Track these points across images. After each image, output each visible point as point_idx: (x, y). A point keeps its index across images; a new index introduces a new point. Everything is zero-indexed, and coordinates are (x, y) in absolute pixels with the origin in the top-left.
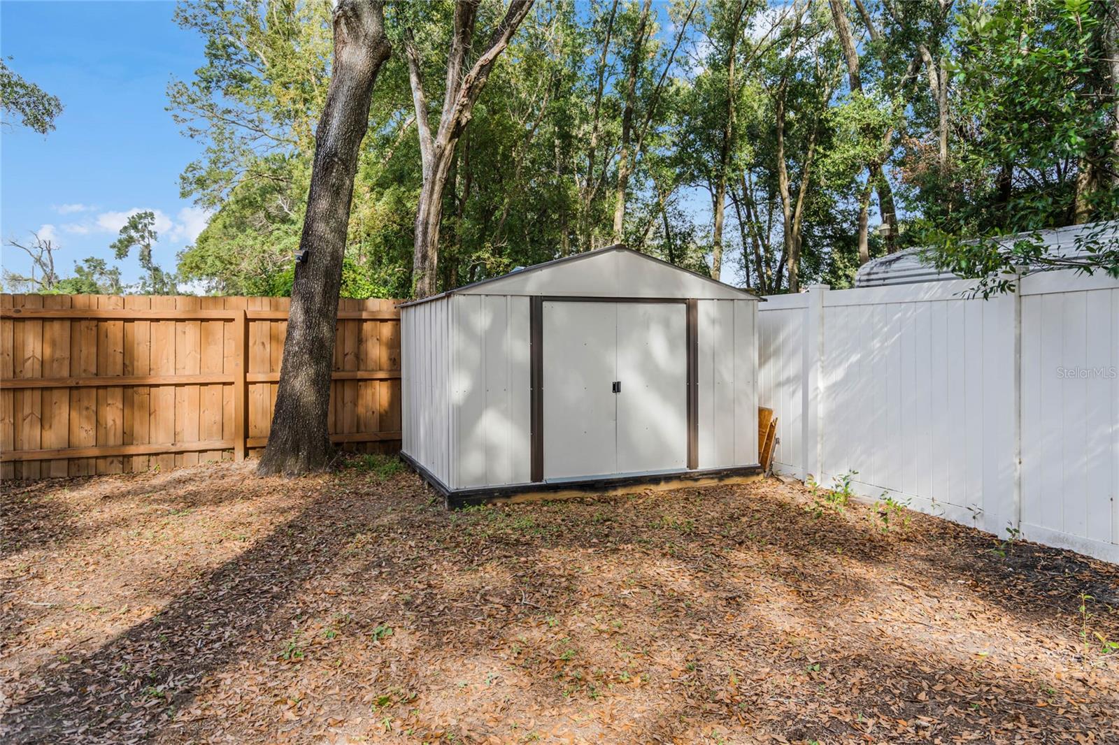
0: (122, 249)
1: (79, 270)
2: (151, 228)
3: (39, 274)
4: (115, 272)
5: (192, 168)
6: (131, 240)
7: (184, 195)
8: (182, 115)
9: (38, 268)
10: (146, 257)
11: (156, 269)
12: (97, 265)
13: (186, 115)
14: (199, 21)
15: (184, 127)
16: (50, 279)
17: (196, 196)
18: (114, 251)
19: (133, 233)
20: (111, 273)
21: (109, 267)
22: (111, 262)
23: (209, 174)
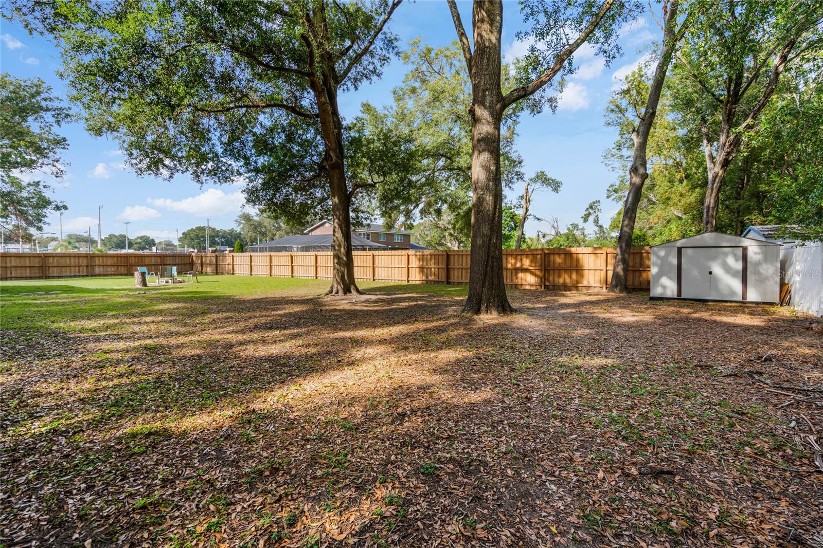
0: (586, 218)
1: (568, 229)
2: (598, 207)
3: (553, 233)
4: (583, 229)
5: (612, 186)
6: (590, 214)
7: (608, 197)
8: (608, 163)
9: (553, 230)
10: (596, 222)
11: (601, 227)
12: (575, 226)
13: (610, 163)
14: (615, 123)
15: (609, 167)
16: (557, 234)
17: (613, 197)
18: (583, 219)
19: (591, 211)
20: (581, 229)
21: (580, 227)
22: (581, 224)
23: (619, 186)
